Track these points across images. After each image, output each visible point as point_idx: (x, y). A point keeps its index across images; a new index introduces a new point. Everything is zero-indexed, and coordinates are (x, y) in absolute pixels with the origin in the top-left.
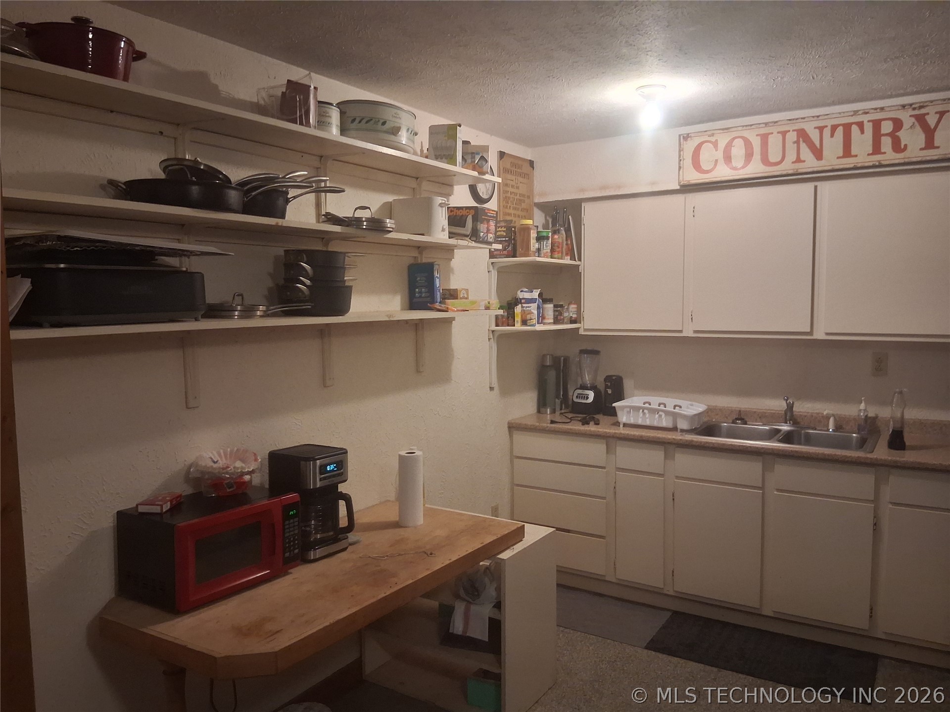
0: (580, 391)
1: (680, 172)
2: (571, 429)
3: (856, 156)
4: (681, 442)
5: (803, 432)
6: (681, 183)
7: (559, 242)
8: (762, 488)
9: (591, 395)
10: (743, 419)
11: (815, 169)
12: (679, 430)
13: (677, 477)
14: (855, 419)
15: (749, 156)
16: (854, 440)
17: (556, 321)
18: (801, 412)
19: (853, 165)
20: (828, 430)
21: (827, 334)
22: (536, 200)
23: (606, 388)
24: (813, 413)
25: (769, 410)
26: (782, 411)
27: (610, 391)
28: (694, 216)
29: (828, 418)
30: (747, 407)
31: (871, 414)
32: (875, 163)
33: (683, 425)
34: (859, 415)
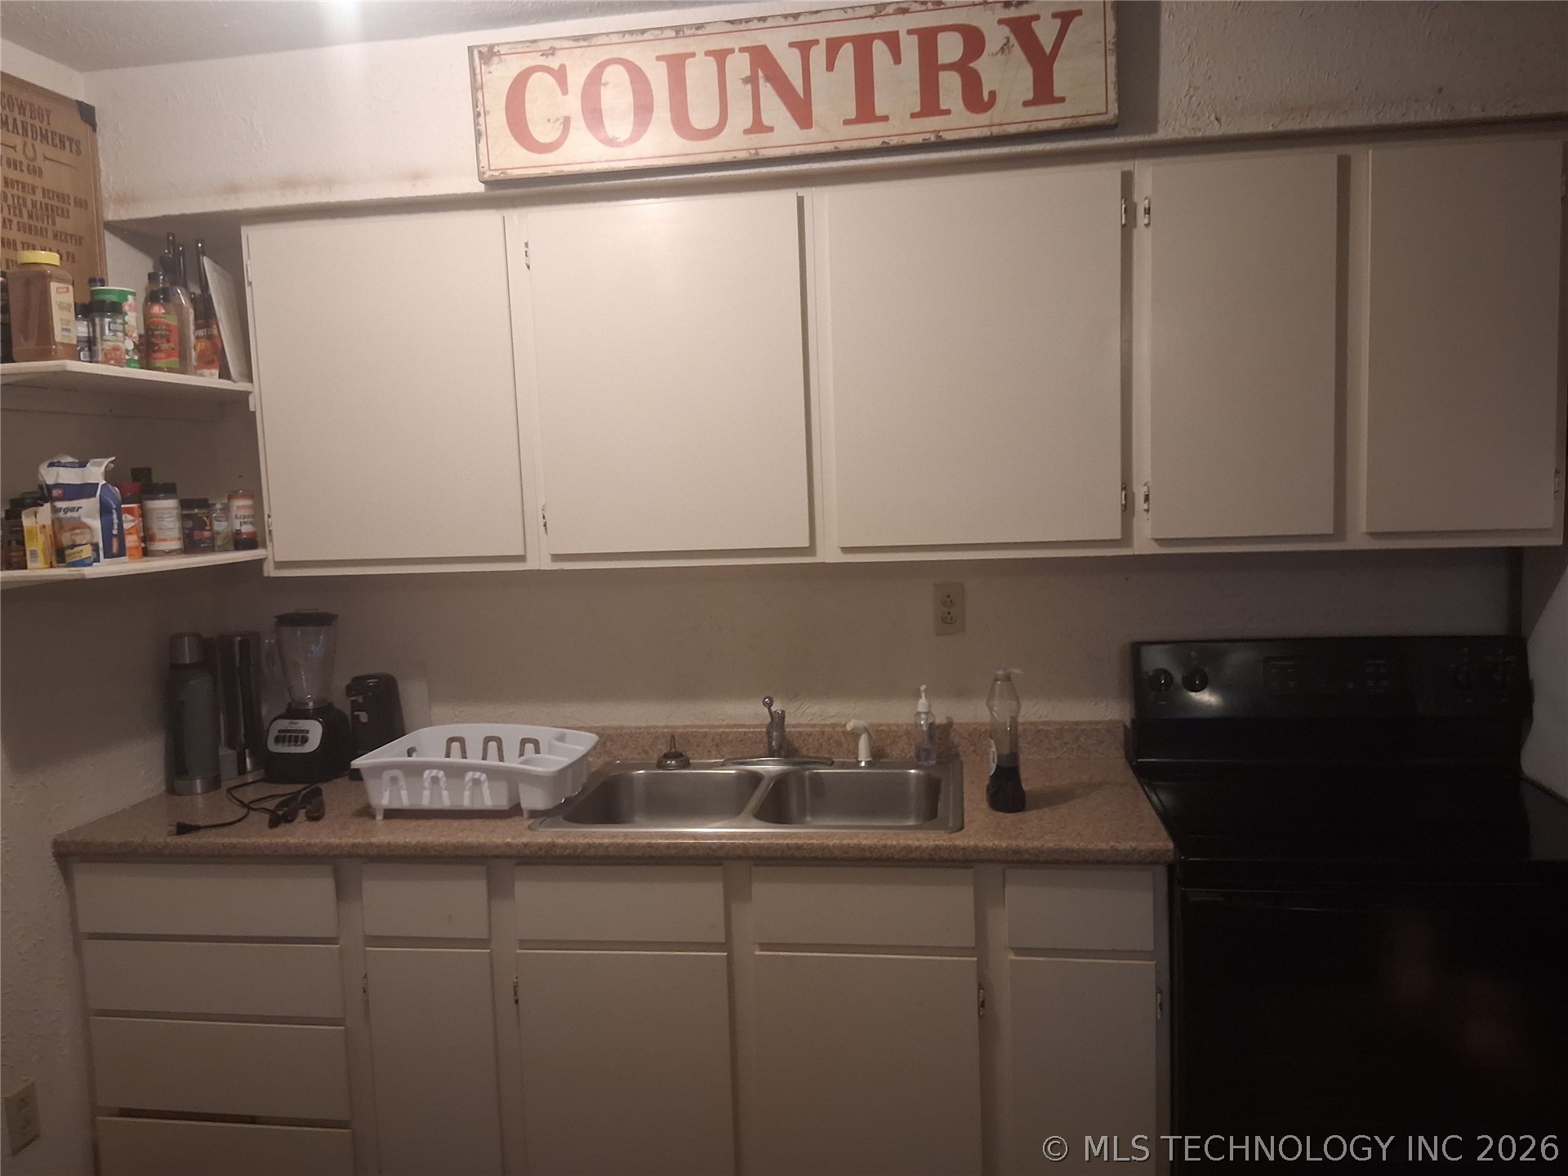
0: (284, 724)
1: (480, 145)
2: (233, 846)
3: (885, 118)
4: (527, 852)
5: (807, 772)
6: (486, 176)
7: (168, 325)
8: (725, 946)
9: (315, 731)
10: (681, 755)
11: (798, 150)
12: (526, 815)
13: (524, 944)
14: (908, 733)
15: (643, 109)
16: (913, 783)
17: (191, 545)
18: (799, 725)
19: (882, 140)
20: (857, 764)
21: (845, 550)
22: (110, 215)
23: (353, 710)
24: (826, 725)
25: (735, 726)
26: (760, 726)
27: (364, 717)
28: (528, 267)
29: (855, 735)
30: (688, 723)
31: (940, 720)
32: (927, 136)
33: (535, 799)
34: (917, 725)
